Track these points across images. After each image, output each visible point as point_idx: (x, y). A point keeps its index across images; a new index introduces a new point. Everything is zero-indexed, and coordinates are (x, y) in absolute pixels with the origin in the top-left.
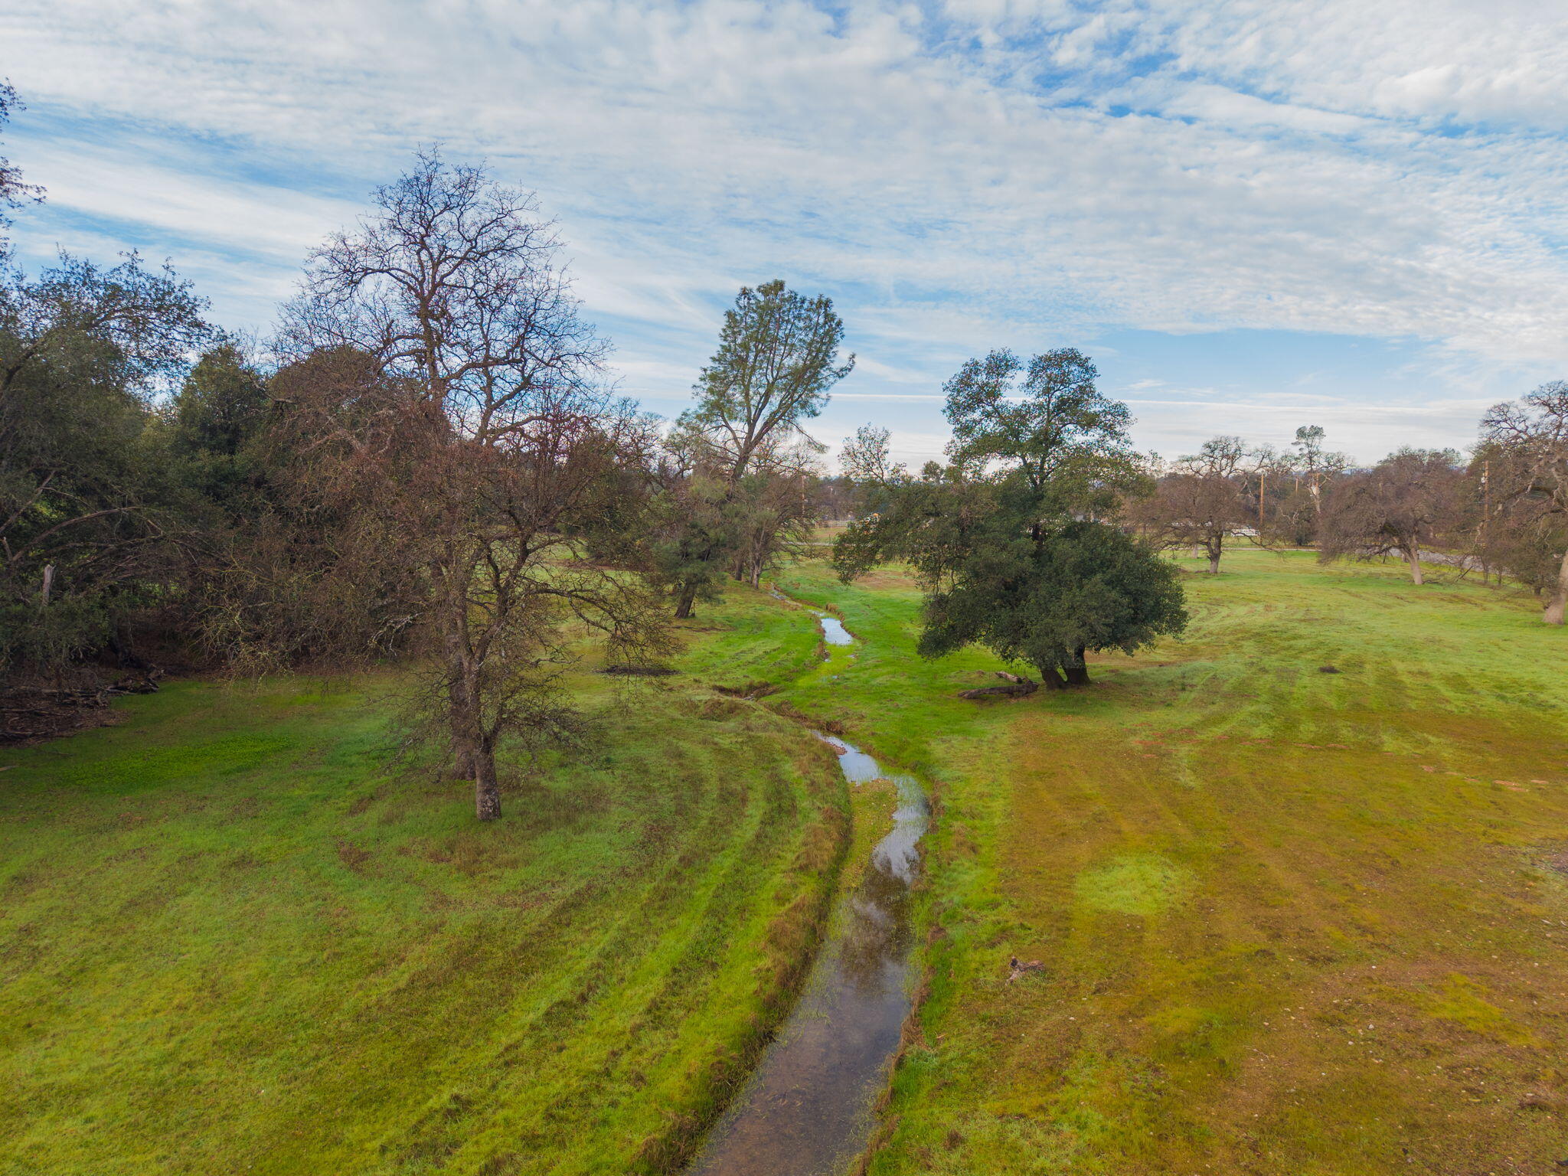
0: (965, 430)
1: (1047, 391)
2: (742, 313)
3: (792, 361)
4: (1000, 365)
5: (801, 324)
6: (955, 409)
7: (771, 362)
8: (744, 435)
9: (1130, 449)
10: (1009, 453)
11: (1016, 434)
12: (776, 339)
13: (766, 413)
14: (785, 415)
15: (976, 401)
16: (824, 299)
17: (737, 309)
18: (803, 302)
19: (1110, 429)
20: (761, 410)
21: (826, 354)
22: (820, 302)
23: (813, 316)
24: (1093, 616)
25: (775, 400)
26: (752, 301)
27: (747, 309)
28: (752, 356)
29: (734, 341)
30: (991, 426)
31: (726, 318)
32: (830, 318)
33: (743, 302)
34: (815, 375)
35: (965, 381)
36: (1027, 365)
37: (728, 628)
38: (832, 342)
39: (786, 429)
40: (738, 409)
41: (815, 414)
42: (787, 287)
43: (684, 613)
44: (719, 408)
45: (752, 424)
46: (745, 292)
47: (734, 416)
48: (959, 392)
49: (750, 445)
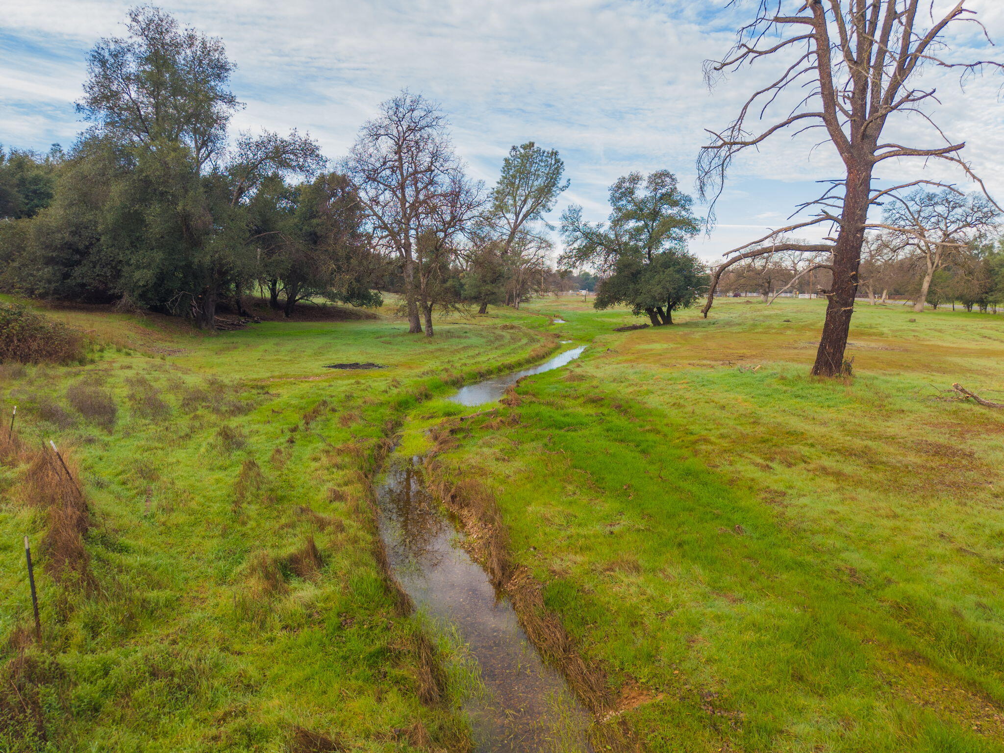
0: (619, 209)
1: (655, 190)
2: (512, 159)
3: (539, 183)
4: (635, 179)
5: (543, 164)
6: (614, 200)
7: (527, 184)
8: (513, 221)
9: (691, 216)
10: (638, 220)
11: (641, 210)
12: (529, 172)
13: (524, 210)
14: (532, 213)
15: (624, 194)
16: (554, 151)
17: (510, 157)
18: (544, 153)
19: (683, 207)
20: (522, 208)
21: (555, 179)
22: (553, 153)
23: (549, 160)
24: (668, 284)
25: (530, 202)
26: (518, 153)
27: (515, 157)
28: (517, 181)
29: (509, 173)
30: (630, 207)
31: (504, 162)
32: (557, 161)
33: (513, 153)
34: (550, 191)
35: (619, 187)
36: (646, 178)
37: (506, 317)
38: (558, 173)
39: (534, 218)
40: (510, 208)
41: (549, 210)
42: (536, 146)
43: (483, 311)
44: (500, 208)
45: (517, 215)
46: (514, 148)
47: (508, 211)
48: (616, 191)
49: (516, 226)
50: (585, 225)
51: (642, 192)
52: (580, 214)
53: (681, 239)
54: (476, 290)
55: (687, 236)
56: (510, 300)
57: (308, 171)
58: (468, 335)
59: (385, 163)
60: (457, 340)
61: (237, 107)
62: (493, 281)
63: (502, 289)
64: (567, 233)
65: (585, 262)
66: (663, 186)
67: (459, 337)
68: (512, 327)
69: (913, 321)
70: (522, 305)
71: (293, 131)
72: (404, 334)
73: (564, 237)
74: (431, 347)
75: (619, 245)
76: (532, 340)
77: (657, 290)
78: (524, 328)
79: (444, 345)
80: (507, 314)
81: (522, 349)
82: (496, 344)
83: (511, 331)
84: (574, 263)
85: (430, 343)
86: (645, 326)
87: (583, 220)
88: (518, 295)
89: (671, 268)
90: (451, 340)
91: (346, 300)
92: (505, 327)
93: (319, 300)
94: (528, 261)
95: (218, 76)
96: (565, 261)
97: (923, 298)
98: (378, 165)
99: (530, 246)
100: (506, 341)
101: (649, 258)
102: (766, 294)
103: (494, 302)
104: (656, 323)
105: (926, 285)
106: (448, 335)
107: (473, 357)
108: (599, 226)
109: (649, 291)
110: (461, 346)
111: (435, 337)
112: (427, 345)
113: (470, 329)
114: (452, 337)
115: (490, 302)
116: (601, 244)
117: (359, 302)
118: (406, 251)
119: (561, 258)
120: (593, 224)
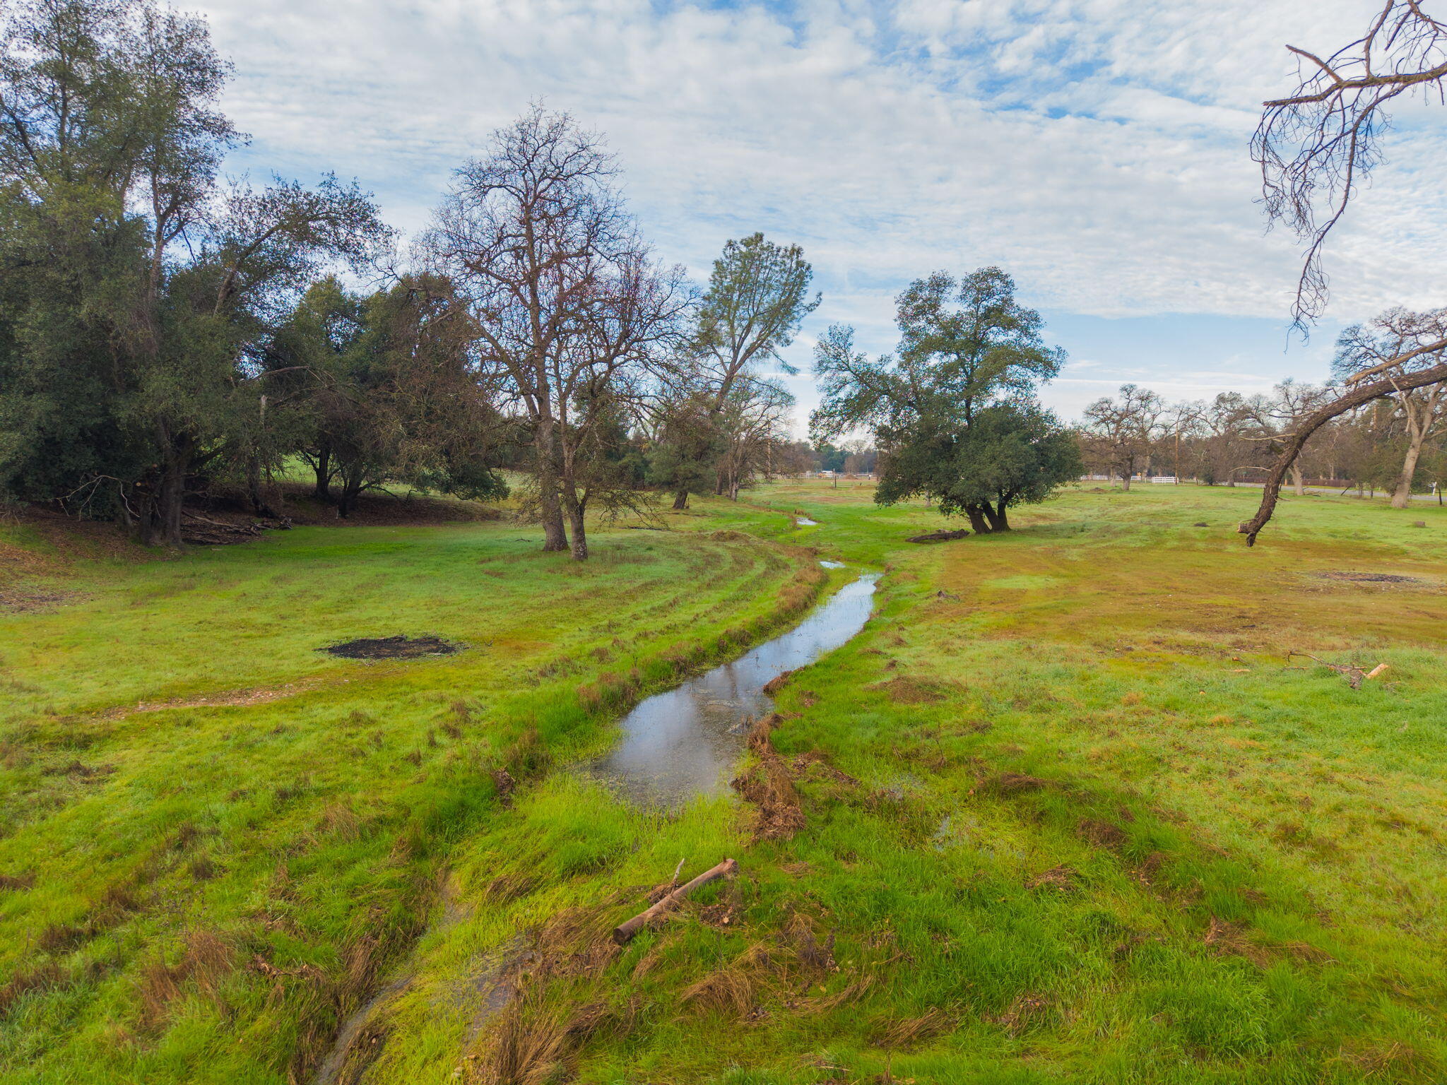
0: (912, 335)
1: (976, 301)
2: (728, 261)
3: (770, 299)
4: (939, 284)
5: (777, 269)
6: (905, 319)
7: (751, 301)
8: (730, 360)
9: (1039, 346)
10: (947, 351)
11: (952, 336)
12: (755, 283)
13: (747, 342)
14: (760, 348)
15: (920, 311)
16: (796, 247)
17: (724, 258)
18: (778, 251)
19: (1025, 331)
20: (744, 339)
21: (798, 293)
22: (793, 250)
23: (788, 261)
25: (757, 329)
26: (737, 252)
27: (733, 257)
28: (736, 296)
29: (721, 284)
30: (932, 330)
31: (714, 266)
32: (800, 264)
33: (729, 252)
34: (788, 313)
35: (912, 297)
36: (960, 283)
37: (717, 515)
38: (802, 284)
39: (764, 355)
40: (724, 339)
41: (788, 342)
42: (766, 239)
43: (680, 504)
44: (708, 339)
45: (736, 350)
46: (730, 244)
47: (722, 344)
48: (908, 304)
49: (734, 368)
50: (858, 359)
51: (952, 306)
52: (850, 340)
53: (1022, 385)
54: (668, 471)
55: (1037, 380)
56: (724, 486)
57: (356, 252)
58: (654, 553)
59: (500, 240)
60: (632, 567)
61: (234, 141)
62: (699, 456)
63: (712, 469)
64: (828, 374)
65: (858, 424)
66: (990, 295)
67: (637, 560)
68: (733, 537)
69: (1421, 525)
70: (741, 493)
71: (328, 179)
72: (532, 555)
73: (821, 381)
74: (580, 586)
75: (916, 393)
76: (776, 566)
77: (991, 472)
78: (755, 538)
79: (606, 580)
80: (720, 509)
81: (761, 589)
82: (708, 577)
83: (732, 544)
84: (840, 424)
85: (579, 574)
86: (961, 534)
87: (855, 351)
88: (736, 479)
89: (1014, 433)
90: (620, 567)
91: (447, 488)
92: (720, 537)
93: (399, 489)
94: (751, 425)
95: (202, 86)
96: (824, 421)
97: (1407, 485)
98: (487, 242)
99: (754, 401)
100: (727, 567)
101: (968, 417)
102: (1126, 477)
103: (698, 490)
104: (980, 529)
105: (1410, 465)
106: (618, 555)
107: (663, 610)
108: (884, 360)
109: (975, 474)
110: (640, 582)
111: (591, 559)
112: (573, 581)
113: (659, 541)
114: (623, 560)
115: (692, 490)
116: (887, 392)
117: (469, 491)
118: (540, 401)
119: (816, 417)
120: (872, 358)
